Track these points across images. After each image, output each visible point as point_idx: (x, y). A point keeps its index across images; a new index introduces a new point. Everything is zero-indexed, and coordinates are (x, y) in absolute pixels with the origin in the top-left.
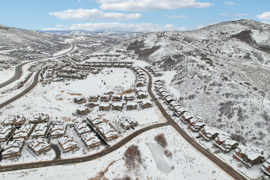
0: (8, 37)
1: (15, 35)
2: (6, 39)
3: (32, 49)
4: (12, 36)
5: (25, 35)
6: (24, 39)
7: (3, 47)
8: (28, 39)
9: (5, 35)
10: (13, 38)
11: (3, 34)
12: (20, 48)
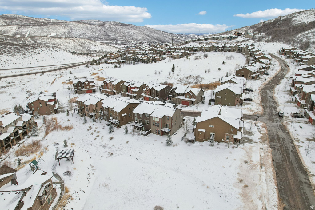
0: (130, 33)
1: (138, 31)
2: (128, 35)
3: (148, 45)
4: (134, 32)
5: (147, 32)
6: (145, 36)
7: (122, 42)
8: (148, 36)
9: (129, 31)
10: (135, 34)
11: (128, 31)
12: (137, 44)
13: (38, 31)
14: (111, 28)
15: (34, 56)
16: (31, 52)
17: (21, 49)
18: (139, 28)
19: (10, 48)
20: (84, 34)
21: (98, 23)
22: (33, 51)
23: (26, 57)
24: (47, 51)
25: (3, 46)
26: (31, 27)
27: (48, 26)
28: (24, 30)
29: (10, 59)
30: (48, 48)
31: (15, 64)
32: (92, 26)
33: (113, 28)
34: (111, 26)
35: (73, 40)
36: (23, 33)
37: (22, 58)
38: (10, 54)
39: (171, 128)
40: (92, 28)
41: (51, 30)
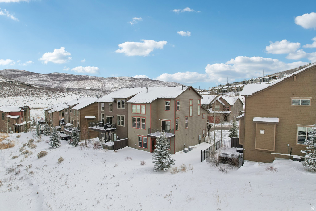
13: (76, 85)
14: (141, 83)
15: (59, 98)
16: (57, 95)
17: (49, 92)
18: (168, 83)
19: (39, 91)
20: (116, 87)
21: (129, 79)
22: (59, 95)
23: (50, 99)
24: (72, 95)
25: (34, 89)
26: (70, 81)
27: (85, 81)
28: (64, 85)
29: (35, 99)
30: (74, 93)
31: (37, 104)
32: (124, 81)
33: (143, 83)
34: (142, 82)
35: (104, 91)
36: (63, 87)
37: (46, 99)
38: (37, 96)
39: (174, 133)
40: (124, 83)
41: (87, 84)
